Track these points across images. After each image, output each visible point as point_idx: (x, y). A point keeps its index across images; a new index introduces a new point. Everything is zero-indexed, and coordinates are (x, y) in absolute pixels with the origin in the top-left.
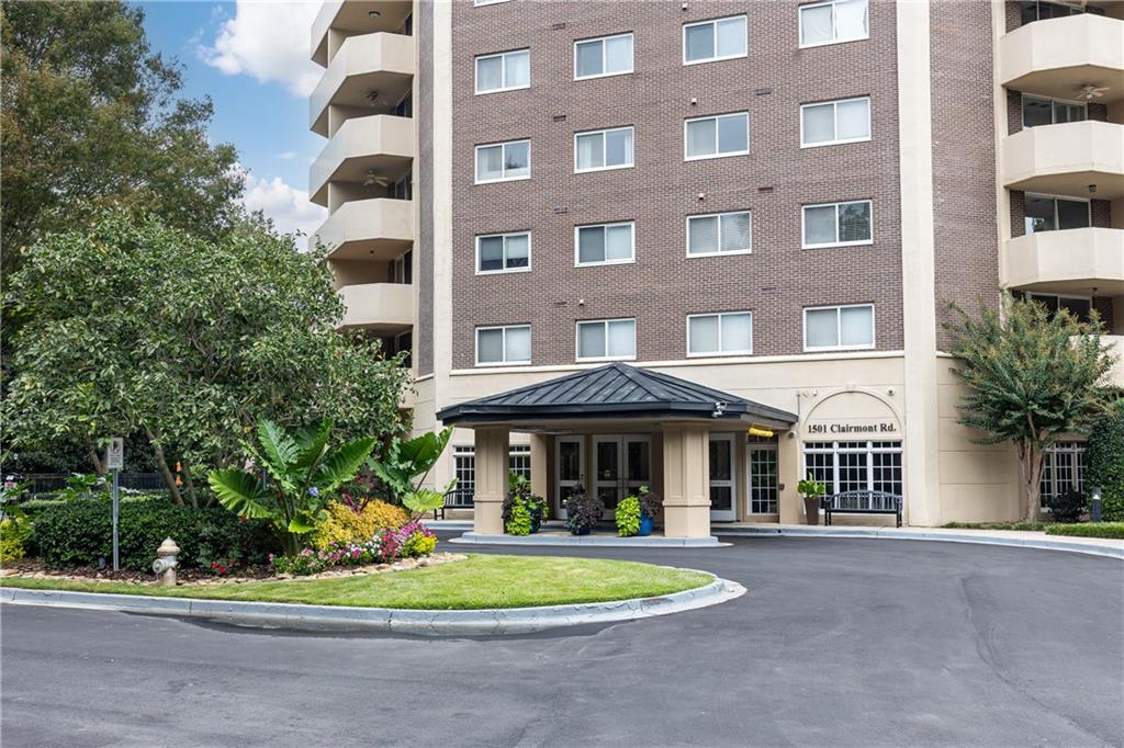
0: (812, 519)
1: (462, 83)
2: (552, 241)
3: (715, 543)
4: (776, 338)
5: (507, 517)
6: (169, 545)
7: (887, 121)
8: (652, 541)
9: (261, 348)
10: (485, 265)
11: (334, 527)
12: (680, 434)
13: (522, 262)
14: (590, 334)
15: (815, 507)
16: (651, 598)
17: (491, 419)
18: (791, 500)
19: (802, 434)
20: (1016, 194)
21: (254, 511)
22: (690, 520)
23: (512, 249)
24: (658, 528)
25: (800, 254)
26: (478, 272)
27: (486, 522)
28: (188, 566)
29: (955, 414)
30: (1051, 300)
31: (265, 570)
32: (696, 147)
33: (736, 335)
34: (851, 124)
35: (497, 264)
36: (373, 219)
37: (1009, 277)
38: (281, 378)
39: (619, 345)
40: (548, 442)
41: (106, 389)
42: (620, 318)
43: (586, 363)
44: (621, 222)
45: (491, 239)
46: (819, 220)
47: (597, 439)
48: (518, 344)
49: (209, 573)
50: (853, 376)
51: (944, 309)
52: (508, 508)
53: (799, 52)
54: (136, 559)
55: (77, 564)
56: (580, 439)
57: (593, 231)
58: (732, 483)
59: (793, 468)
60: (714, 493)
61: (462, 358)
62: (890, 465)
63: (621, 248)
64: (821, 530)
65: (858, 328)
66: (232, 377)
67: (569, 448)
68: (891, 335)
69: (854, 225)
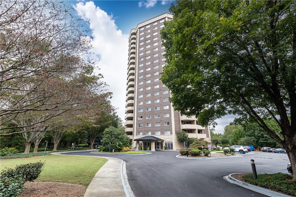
0: (165, 149)
1: (137, 111)
2: (144, 124)
3: (155, 151)
4: (162, 133)
5: (139, 149)
6: (114, 150)
7: (170, 115)
8: (150, 151)
9: (120, 137)
10: (139, 126)
11: (125, 149)
12: (152, 142)
13: (142, 126)
14: (147, 133)
15: (166, 148)
16: (144, 153)
17: (138, 141)
18: (164, 148)
19: (164, 142)
20: (182, 121)
21: (119, 148)
22: (153, 149)
23: (141, 125)
24: (151, 150)
25: (164, 126)
26: (138, 127)
27: (137, 149)
28: (115, 152)
29: (177, 140)
30: (185, 130)
31: (120, 152)
32: (156, 117)
33: (159, 133)
34: (168, 116)
35: (140, 126)
36: (130, 122)
37: (181, 128)
38: (121, 138)
39: (150, 134)
40: (144, 142)
41: (110, 139)
42: (149, 131)
43: (147, 135)
44: (150, 123)
45: (139, 124)
46: (166, 123)
47: (148, 142)
48: (141, 133)
49: (116, 152)
50: (168, 137)
51: (176, 131)
52: (139, 148)
53: (164, 110)
54: (111, 151)
55: (107, 151)
56: (146, 142)
57: (148, 124)
58: (159, 146)
59: (164, 145)
60: (155, 147)
61: (137, 135)
62: (172, 144)
63: (150, 125)
64: (166, 150)
65: (169, 132)
66: (118, 138)
67: (146, 143)
68: (171, 133)
69: (168, 123)
